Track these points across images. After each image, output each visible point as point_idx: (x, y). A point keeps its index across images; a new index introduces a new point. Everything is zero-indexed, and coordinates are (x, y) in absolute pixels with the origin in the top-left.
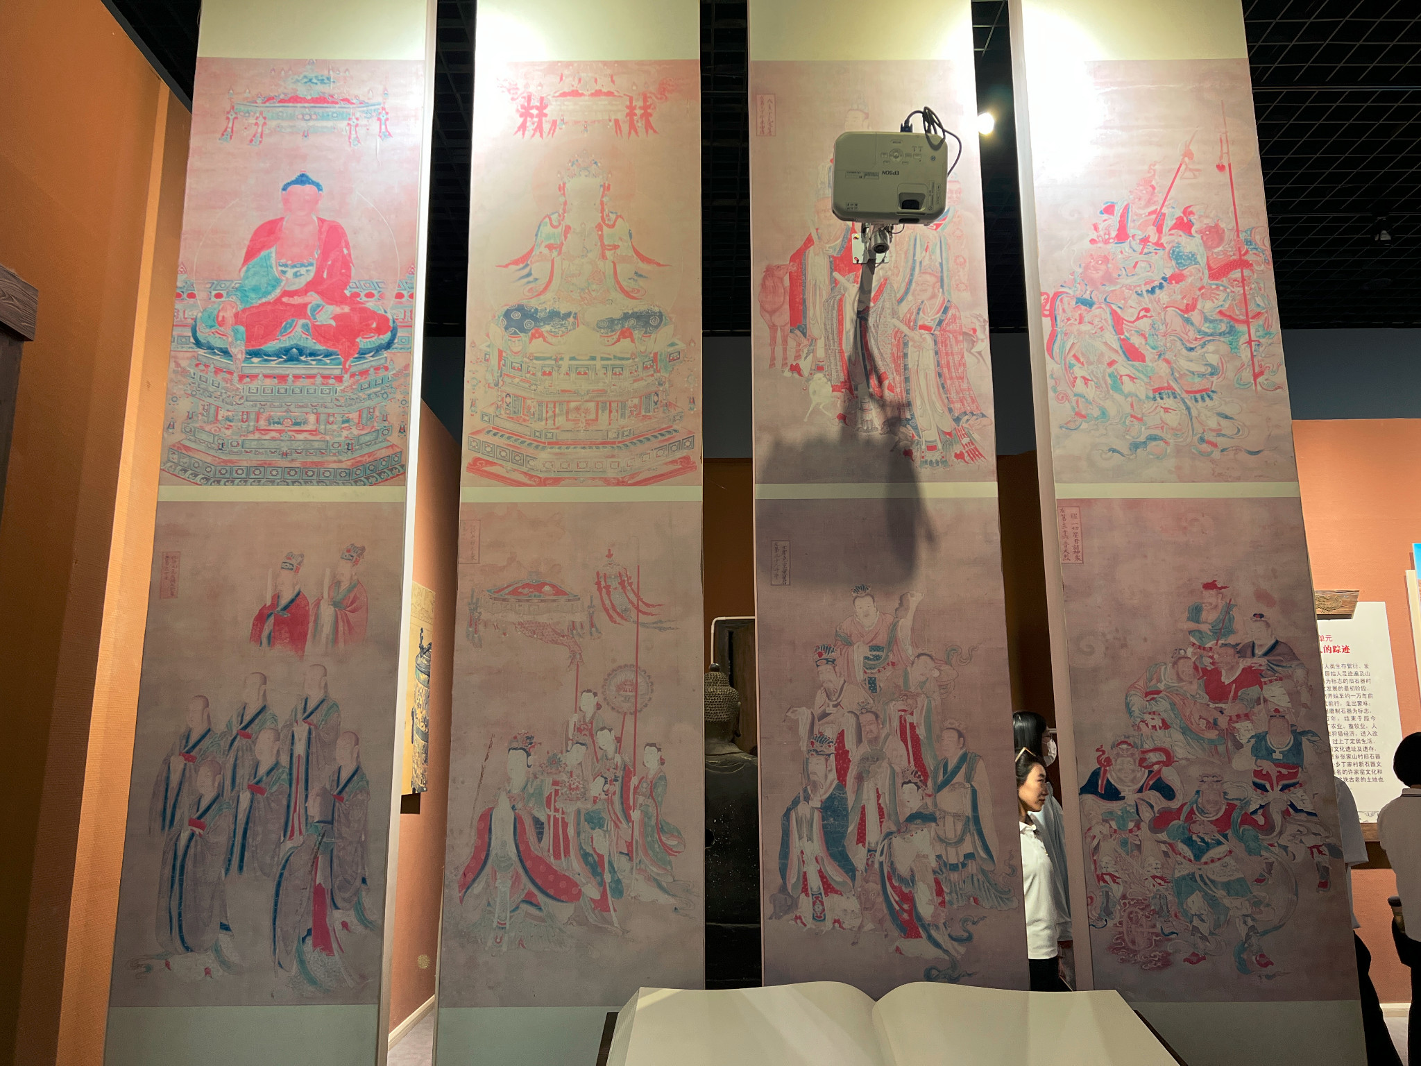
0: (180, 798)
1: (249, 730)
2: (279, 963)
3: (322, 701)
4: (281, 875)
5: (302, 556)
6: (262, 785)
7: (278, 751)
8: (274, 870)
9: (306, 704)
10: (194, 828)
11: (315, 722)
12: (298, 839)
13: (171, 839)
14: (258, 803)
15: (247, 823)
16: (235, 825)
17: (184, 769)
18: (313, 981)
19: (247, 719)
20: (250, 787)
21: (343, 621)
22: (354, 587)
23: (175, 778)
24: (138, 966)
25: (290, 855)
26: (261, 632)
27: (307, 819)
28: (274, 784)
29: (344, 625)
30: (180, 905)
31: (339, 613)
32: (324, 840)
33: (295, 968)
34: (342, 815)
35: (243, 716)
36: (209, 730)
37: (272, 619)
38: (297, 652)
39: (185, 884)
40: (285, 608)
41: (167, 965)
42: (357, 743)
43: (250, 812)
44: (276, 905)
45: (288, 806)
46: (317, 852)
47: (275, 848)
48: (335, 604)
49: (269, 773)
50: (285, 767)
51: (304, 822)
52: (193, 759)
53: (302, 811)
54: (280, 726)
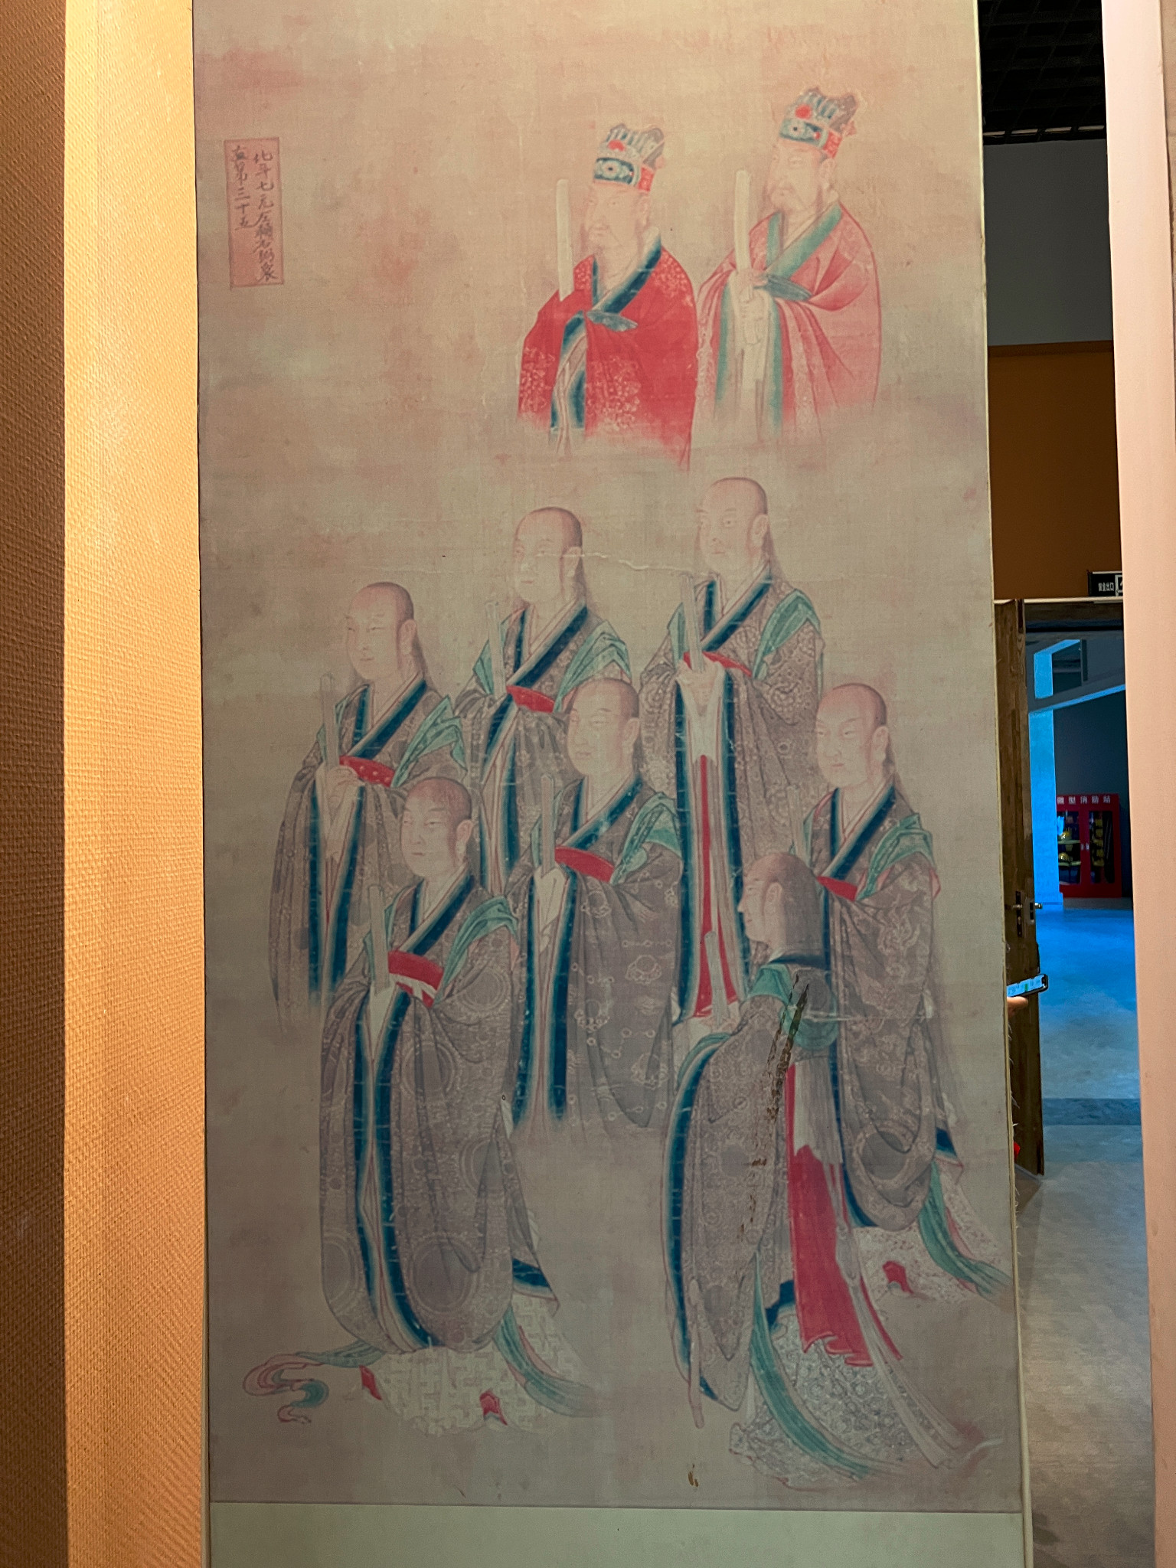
0: (355, 890)
1: (543, 686)
2: (704, 1384)
3: (761, 592)
4: (684, 1121)
5: (657, 134)
6: (600, 849)
7: (638, 748)
8: (661, 1105)
9: (710, 603)
10: (409, 981)
11: (743, 656)
12: (724, 1014)
13: (341, 1013)
14: (593, 902)
15: (564, 964)
16: (530, 970)
17: (361, 807)
18: (812, 1439)
19: (534, 651)
20: (561, 855)
21: (805, 338)
22: (831, 226)
23: (335, 833)
24: (281, 1385)
25: (705, 1062)
26: (550, 380)
27: (746, 951)
28: (635, 846)
29: (808, 354)
30: (388, 1209)
31: (788, 312)
32: (808, 1014)
33: (752, 1399)
34: (854, 940)
35: (519, 642)
36: (422, 688)
37: (580, 341)
38: (666, 439)
39: (395, 1147)
40: (619, 304)
41: (369, 1382)
42: (881, 719)
43: (569, 931)
44: (676, 1210)
45: (686, 914)
46: (787, 1052)
47: (658, 1039)
48: (775, 286)
49: (616, 812)
50: (663, 796)
51: (739, 962)
52: (383, 776)
53: (730, 926)
54: (638, 668)
